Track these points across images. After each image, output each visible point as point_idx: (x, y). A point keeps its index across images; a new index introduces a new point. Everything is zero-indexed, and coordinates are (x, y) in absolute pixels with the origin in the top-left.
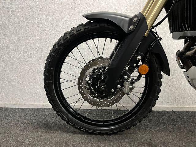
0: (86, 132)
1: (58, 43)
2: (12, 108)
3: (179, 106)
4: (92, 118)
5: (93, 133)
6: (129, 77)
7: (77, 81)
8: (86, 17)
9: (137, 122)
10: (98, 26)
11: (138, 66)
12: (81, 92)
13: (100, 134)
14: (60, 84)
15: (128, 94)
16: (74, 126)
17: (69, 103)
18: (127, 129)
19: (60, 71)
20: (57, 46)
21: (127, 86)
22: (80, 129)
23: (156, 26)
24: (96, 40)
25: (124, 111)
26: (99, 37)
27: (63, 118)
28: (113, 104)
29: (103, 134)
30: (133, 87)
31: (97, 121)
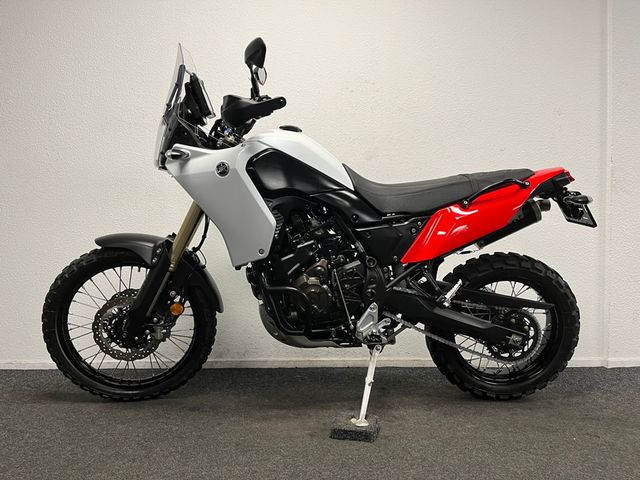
0: (111, 399)
1: (61, 277)
2: (5, 370)
7: (91, 326)
12: (97, 342)
14: (67, 331)
16: (91, 391)
17: (84, 358)
19: (67, 313)
20: (59, 282)
21: (159, 331)
22: (101, 395)
24: (117, 269)
26: (121, 266)
27: (73, 381)
28: (146, 355)
29: (137, 400)
30: (170, 333)
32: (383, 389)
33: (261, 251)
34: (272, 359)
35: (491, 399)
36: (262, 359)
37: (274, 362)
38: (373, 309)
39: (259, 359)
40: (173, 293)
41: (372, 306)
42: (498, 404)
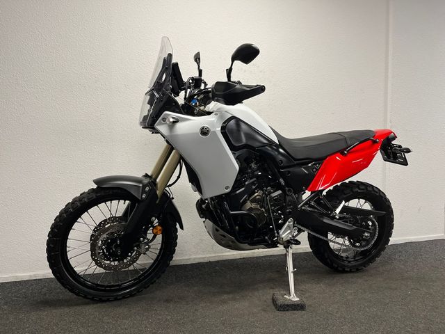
0: (101, 301)
1: (66, 211)
3: (217, 255)
4: (106, 284)
5: (108, 300)
6: (144, 238)
8: (96, 182)
9: (155, 279)
10: (111, 192)
11: (153, 226)
12: (94, 259)
13: (116, 299)
15: (145, 254)
16: (85, 297)
18: (145, 288)
21: (144, 247)
22: (92, 299)
23: (170, 185)
24: (108, 203)
25: (141, 270)
26: (111, 200)
27: (72, 291)
28: (130, 265)
29: (120, 299)
30: (149, 248)
31: (113, 286)
32: (278, 271)
33: (227, 188)
34: (193, 257)
35: (347, 272)
36: (187, 257)
37: (194, 259)
38: (290, 222)
39: (184, 258)
40: (153, 218)
41: (289, 220)
42: (352, 274)
